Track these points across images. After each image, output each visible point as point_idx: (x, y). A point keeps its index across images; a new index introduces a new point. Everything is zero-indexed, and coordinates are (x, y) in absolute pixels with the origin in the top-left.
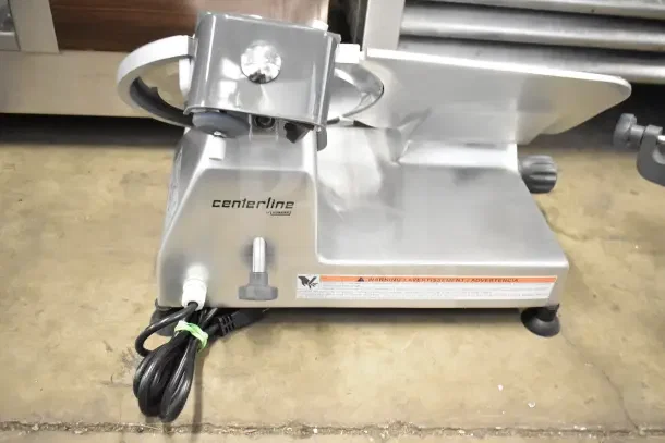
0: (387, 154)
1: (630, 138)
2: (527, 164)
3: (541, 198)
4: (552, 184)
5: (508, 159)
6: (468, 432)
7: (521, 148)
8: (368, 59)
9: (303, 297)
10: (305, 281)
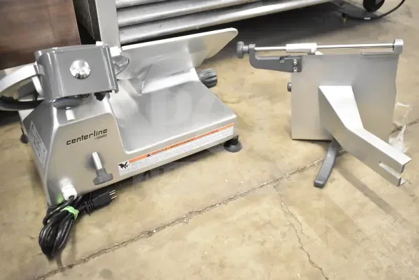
0: (135, 92)
1: (244, 52)
2: (202, 75)
3: (213, 89)
4: (216, 81)
5: (193, 76)
6: (220, 204)
7: (197, 68)
8: (124, 51)
9: (123, 174)
10: (122, 166)
